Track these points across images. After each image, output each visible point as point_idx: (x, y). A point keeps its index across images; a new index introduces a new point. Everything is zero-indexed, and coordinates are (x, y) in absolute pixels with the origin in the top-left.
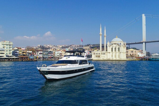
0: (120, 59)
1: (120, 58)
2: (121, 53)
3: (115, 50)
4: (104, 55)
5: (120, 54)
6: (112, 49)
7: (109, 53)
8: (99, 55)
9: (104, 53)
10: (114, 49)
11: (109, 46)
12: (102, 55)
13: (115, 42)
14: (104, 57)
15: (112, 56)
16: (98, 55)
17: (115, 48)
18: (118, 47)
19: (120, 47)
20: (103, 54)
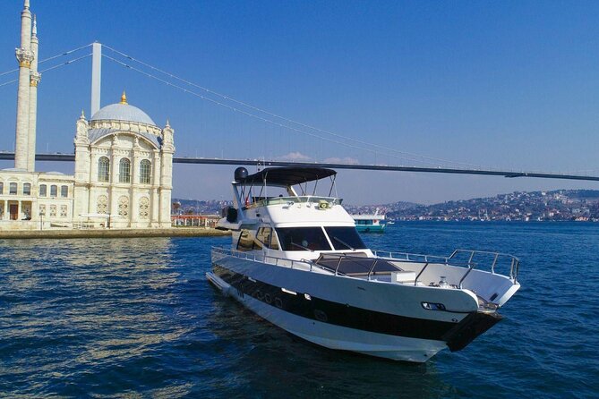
0: (154, 226)
1: (155, 217)
2: (159, 189)
3: (127, 176)
4: (59, 201)
5: (156, 196)
6: (106, 164)
7: (89, 186)
8: (26, 198)
9: (59, 185)
10: (116, 169)
11: (90, 148)
12: (48, 201)
13: (125, 127)
14: (59, 211)
15: (106, 206)
16: (13, 197)
17: (126, 164)
18: (146, 157)
19: (157, 156)
20: (54, 192)
